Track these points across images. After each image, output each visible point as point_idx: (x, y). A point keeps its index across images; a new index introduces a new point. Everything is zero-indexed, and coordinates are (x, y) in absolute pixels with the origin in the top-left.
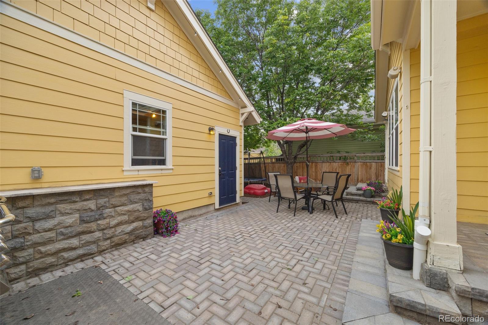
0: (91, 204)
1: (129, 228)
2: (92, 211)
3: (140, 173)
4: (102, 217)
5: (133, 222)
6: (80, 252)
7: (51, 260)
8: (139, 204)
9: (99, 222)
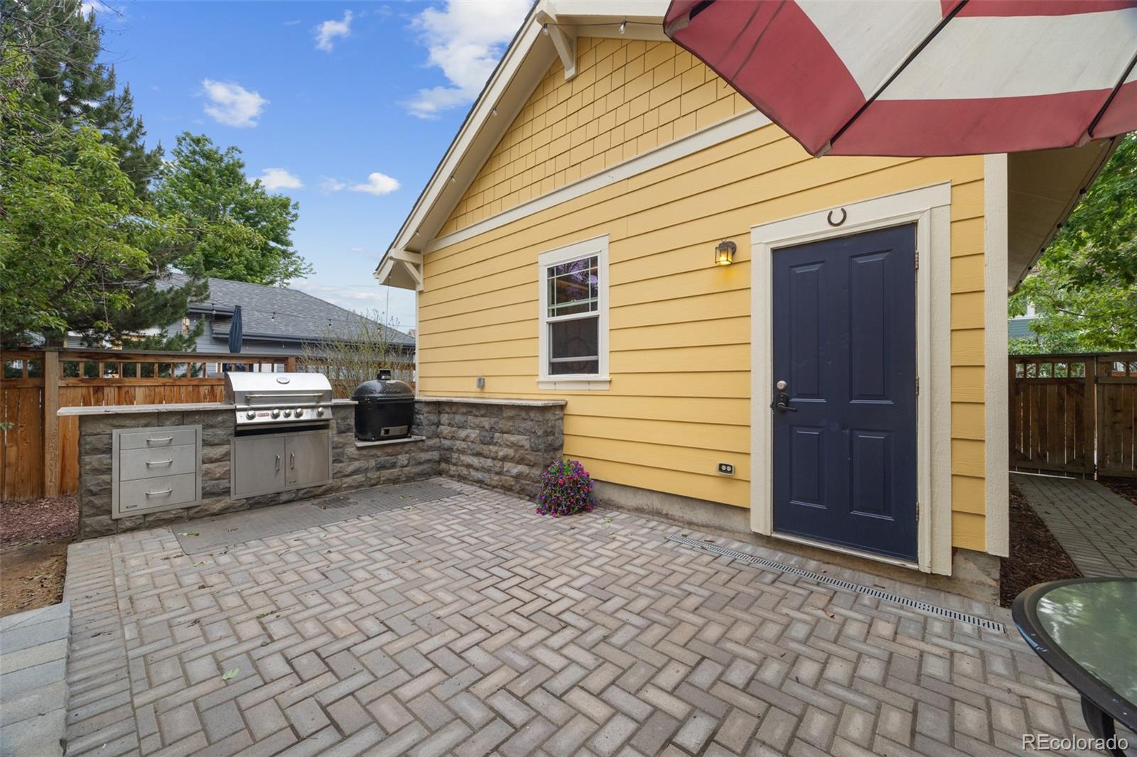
0: (486, 422)
1: (516, 469)
2: (487, 431)
3: (558, 387)
4: (491, 442)
5: (519, 463)
6: (479, 475)
7: (465, 472)
8: (526, 437)
9: (491, 447)
